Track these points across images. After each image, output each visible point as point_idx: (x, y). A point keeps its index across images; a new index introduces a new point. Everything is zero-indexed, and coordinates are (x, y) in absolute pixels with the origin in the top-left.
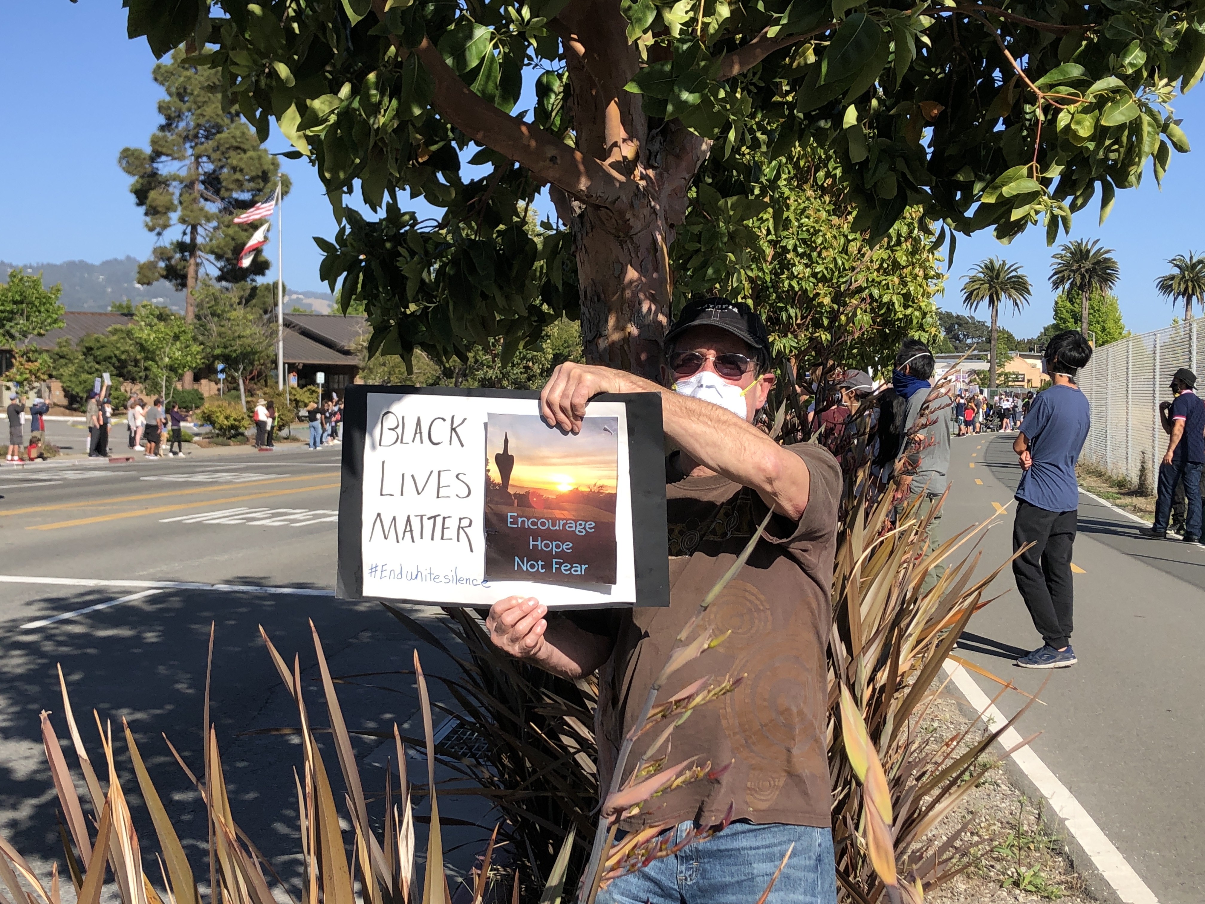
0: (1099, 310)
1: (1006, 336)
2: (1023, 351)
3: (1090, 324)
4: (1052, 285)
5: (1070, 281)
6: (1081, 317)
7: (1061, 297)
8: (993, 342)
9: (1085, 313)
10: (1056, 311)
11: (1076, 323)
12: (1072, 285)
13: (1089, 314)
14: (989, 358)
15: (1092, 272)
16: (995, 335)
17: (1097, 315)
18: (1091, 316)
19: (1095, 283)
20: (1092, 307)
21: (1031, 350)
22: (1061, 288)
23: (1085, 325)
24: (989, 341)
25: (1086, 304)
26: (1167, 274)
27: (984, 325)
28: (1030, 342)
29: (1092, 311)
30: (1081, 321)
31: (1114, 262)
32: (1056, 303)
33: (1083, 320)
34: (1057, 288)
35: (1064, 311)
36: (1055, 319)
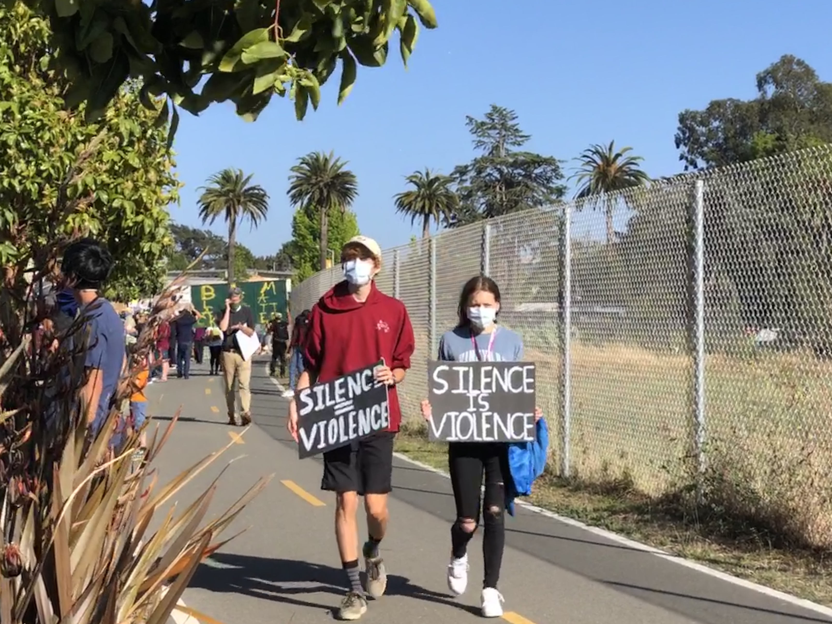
0: (337, 227)
1: (244, 252)
2: (261, 268)
3: (329, 241)
4: (290, 199)
5: (308, 196)
6: (320, 234)
7: (299, 212)
8: (230, 259)
9: (324, 229)
10: (294, 227)
11: (315, 239)
12: (310, 200)
13: (328, 231)
14: (226, 275)
15: (330, 186)
16: (232, 251)
17: (336, 232)
18: (330, 233)
19: (334, 198)
20: (330, 225)
21: (270, 268)
22: (299, 204)
23: (324, 243)
24: (226, 257)
25: (325, 220)
26: (405, 190)
27: (221, 240)
28: (269, 259)
29: (331, 228)
30: (320, 238)
31: (353, 176)
32: (295, 219)
33: (322, 237)
34: (295, 202)
35: (303, 227)
36: (294, 236)
